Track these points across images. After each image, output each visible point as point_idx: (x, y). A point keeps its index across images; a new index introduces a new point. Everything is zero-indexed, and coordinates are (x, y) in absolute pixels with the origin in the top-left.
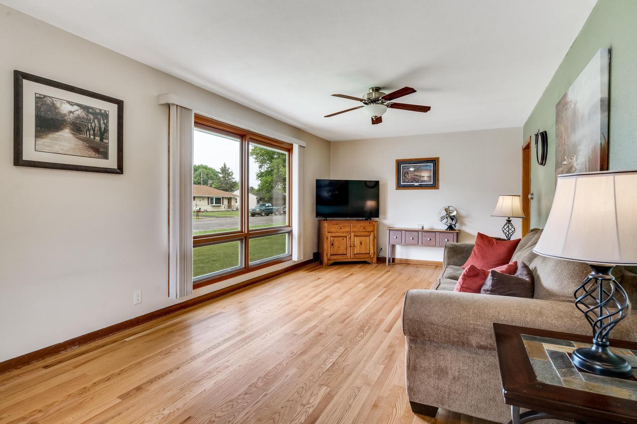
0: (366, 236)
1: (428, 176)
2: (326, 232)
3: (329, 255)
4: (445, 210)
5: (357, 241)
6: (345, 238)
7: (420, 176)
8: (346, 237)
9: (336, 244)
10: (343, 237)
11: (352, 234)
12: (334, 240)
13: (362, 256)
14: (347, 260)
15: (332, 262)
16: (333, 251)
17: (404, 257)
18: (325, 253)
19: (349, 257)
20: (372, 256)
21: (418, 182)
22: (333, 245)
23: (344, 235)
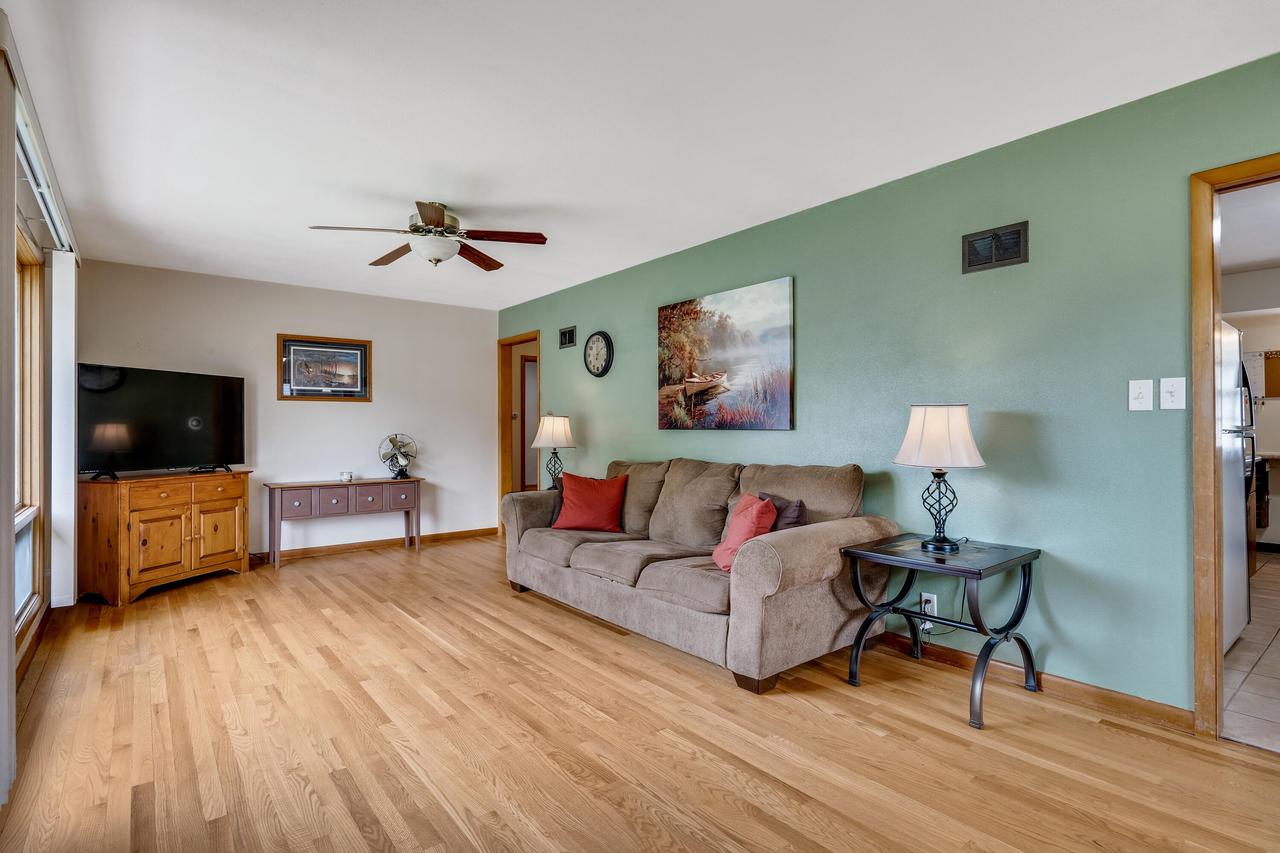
0: (226, 510)
1: (349, 376)
2: (127, 513)
3: (135, 575)
4: (391, 441)
5: (205, 523)
6: (176, 521)
7: (335, 375)
8: (180, 517)
9: (155, 538)
10: (173, 518)
11: (195, 508)
12: (147, 531)
13: (219, 559)
14: (182, 577)
15: (141, 590)
16: (146, 559)
17: (299, 545)
18: (123, 569)
19: (190, 566)
20: (241, 554)
21: (331, 386)
22: (145, 543)
23: (175, 512)
